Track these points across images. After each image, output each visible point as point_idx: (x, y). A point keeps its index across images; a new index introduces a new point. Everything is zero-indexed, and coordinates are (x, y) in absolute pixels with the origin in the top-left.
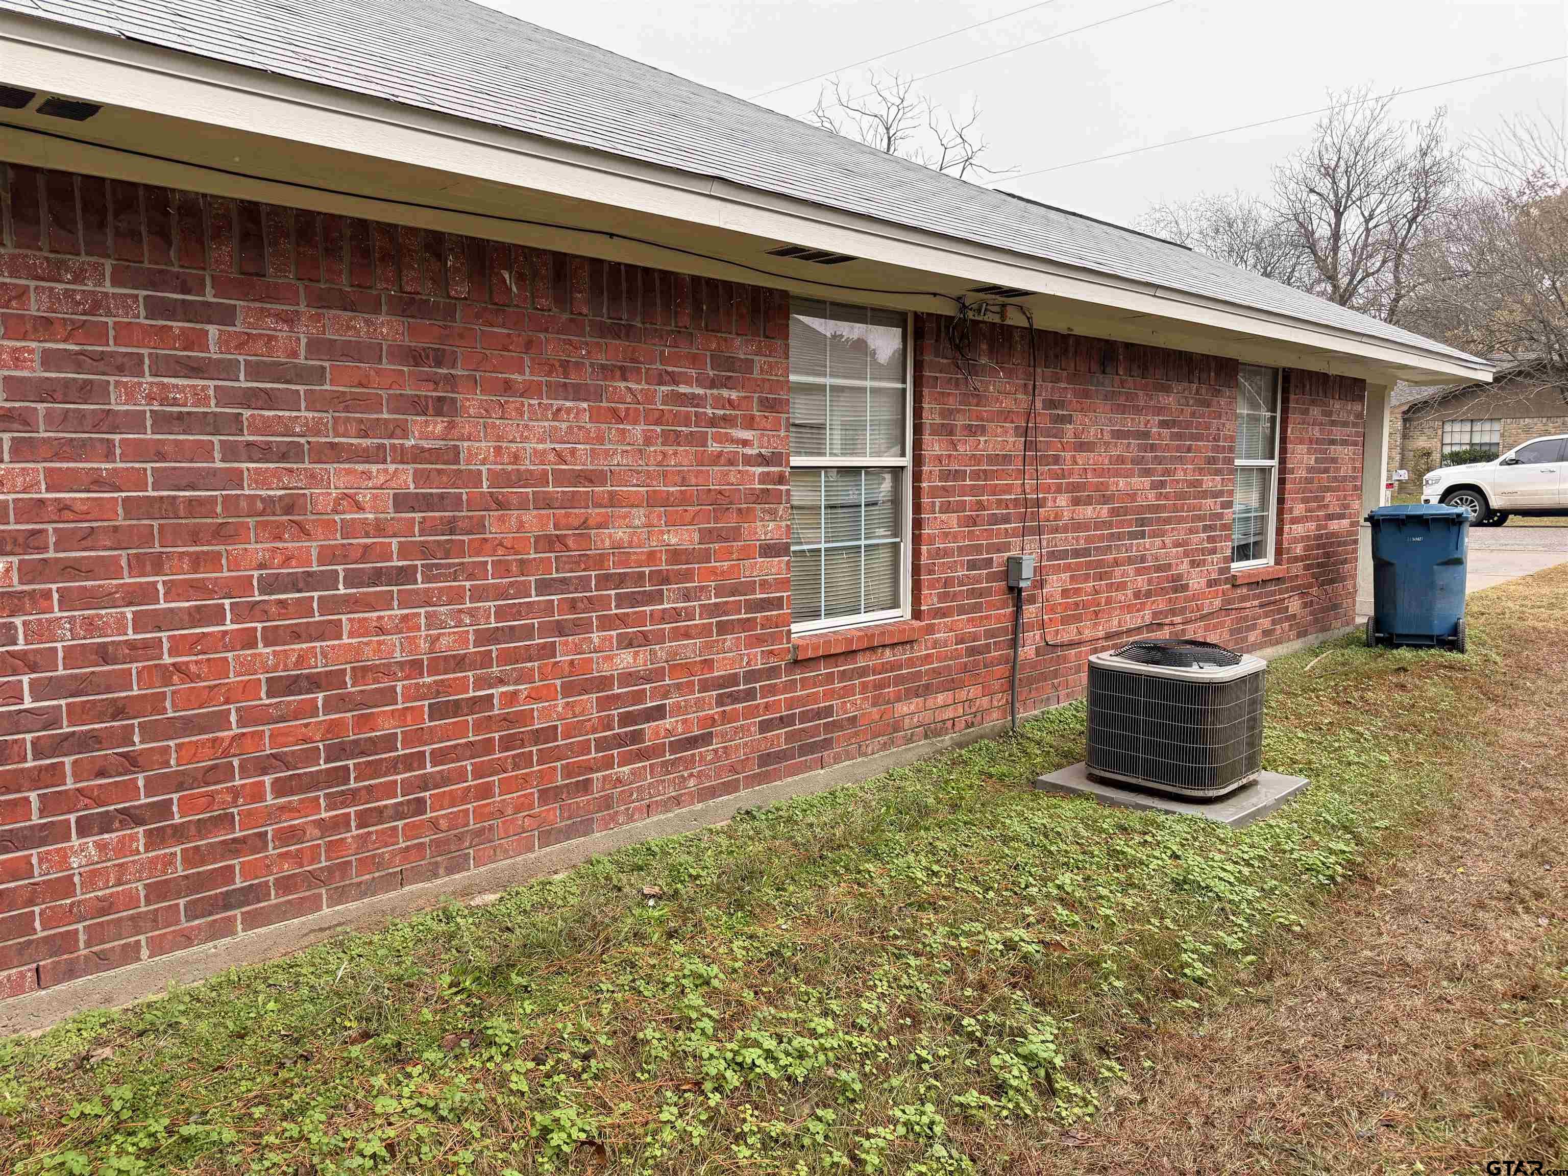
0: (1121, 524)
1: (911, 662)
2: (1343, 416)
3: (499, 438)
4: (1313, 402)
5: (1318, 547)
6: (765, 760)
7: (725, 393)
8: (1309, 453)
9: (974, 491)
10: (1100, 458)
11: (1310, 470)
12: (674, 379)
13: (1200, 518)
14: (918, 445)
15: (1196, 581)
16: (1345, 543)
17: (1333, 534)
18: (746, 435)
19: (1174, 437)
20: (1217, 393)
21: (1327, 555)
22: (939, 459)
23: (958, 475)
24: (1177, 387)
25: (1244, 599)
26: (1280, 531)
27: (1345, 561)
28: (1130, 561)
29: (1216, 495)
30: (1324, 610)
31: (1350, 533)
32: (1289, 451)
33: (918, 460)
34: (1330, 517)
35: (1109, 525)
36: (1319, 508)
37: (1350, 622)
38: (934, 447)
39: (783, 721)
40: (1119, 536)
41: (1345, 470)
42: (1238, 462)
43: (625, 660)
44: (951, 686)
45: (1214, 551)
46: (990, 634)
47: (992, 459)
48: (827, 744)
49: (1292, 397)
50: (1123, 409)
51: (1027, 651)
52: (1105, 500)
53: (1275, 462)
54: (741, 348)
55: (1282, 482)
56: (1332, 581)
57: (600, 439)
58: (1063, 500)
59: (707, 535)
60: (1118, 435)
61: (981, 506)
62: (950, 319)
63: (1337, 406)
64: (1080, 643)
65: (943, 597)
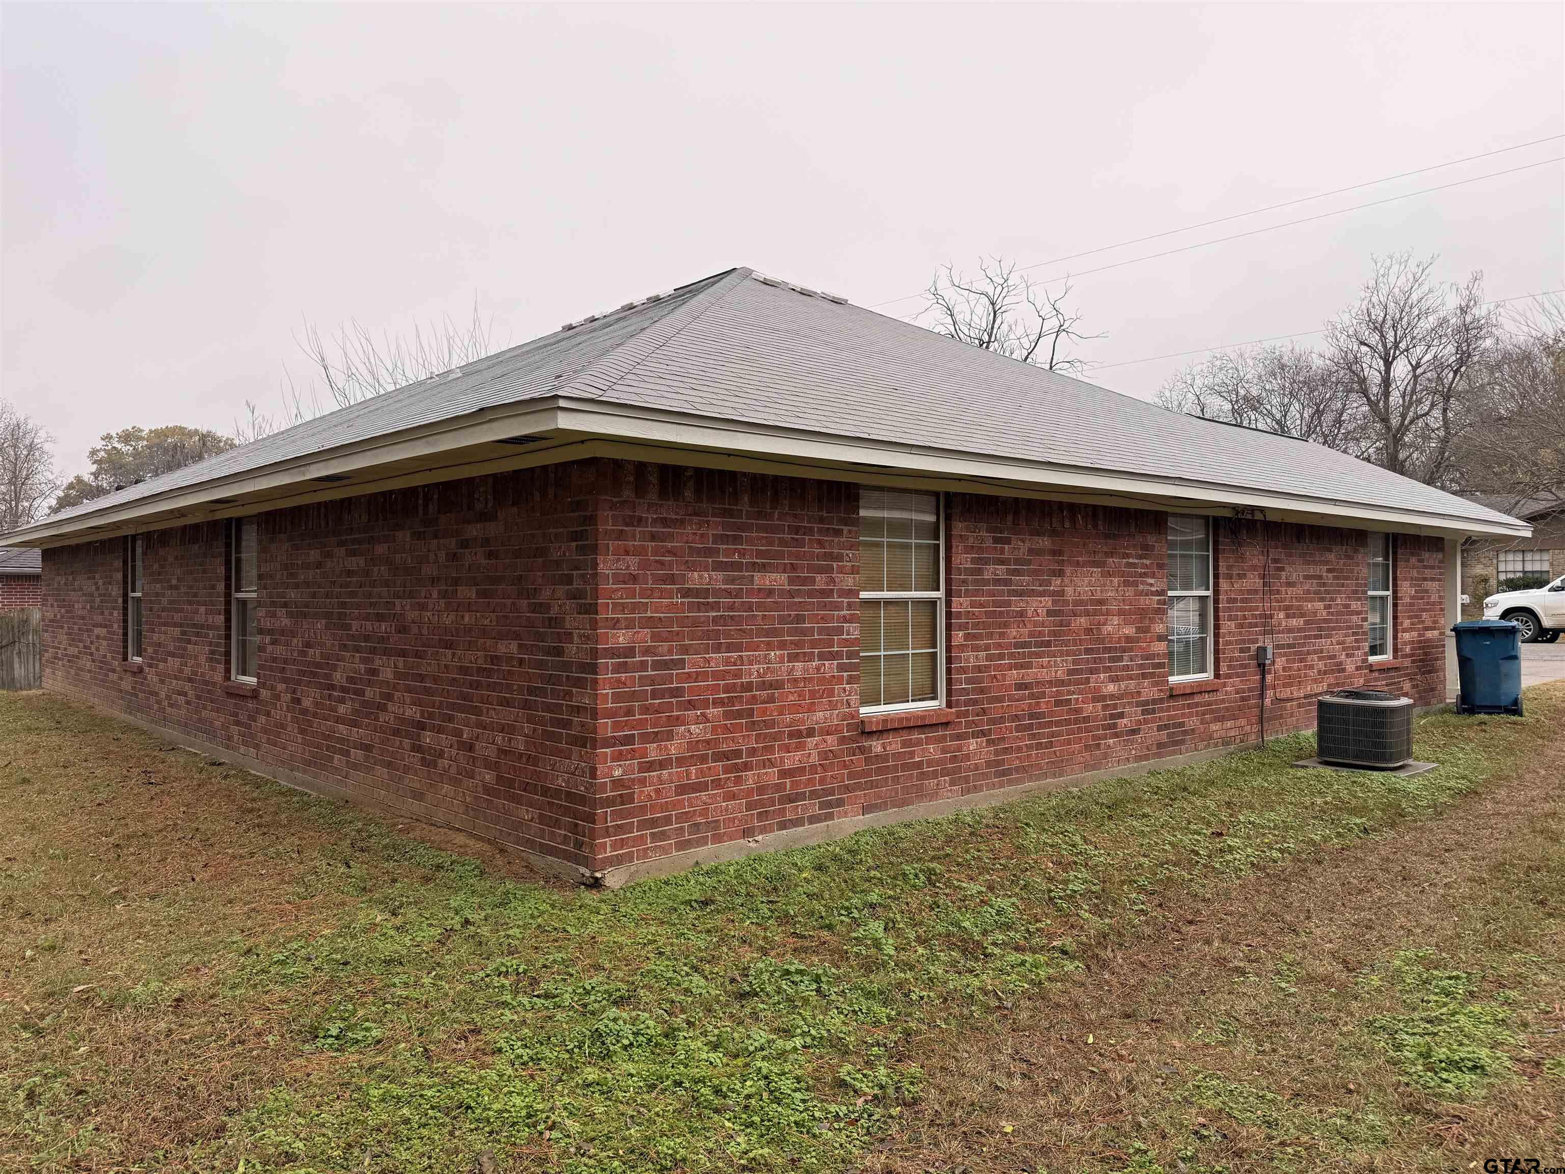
0: (1310, 630)
1: (1216, 702)
2: (1431, 562)
3: (1075, 586)
4: (1412, 554)
5: (1420, 648)
6: (1160, 745)
7: (1145, 561)
8: (1411, 587)
9: (1241, 609)
10: (1298, 591)
11: (1412, 598)
12: (1128, 556)
13: (1349, 628)
14: (1216, 584)
15: (1350, 667)
16: (1437, 647)
17: (1429, 640)
18: (1152, 581)
19: (1335, 578)
20: (1356, 551)
21: (1426, 654)
22: (1226, 592)
23: (1234, 600)
24: (1336, 548)
25: (1376, 680)
26: (1395, 637)
27: (1437, 659)
28: (1315, 652)
29: (1358, 613)
30: (1425, 691)
31: (1440, 640)
32: (1399, 585)
33: (1216, 592)
34: (1427, 629)
35: (1304, 630)
36: (1419, 623)
37: (1442, 699)
38: (1224, 585)
39: (1166, 727)
40: (1309, 637)
41: (1434, 598)
42: (1370, 593)
43: (1111, 688)
44: (1234, 718)
45: (1358, 648)
46: (1250, 690)
47: (1249, 592)
48: (1182, 742)
49: (1399, 551)
50: (1308, 563)
51: (1268, 701)
52: (1302, 615)
53: (1389, 593)
54: (1151, 539)
55: (1395, 605)
56: (1430, 672)
57: (1104, 585)
58: (1282, 615)
59: (1139, 630)
60: (1307, 577)
61: (1244, 617)
62: (1230, 519)
63: (1427, 556)
64: (1292, 700)
65: (1229, 667)
